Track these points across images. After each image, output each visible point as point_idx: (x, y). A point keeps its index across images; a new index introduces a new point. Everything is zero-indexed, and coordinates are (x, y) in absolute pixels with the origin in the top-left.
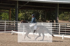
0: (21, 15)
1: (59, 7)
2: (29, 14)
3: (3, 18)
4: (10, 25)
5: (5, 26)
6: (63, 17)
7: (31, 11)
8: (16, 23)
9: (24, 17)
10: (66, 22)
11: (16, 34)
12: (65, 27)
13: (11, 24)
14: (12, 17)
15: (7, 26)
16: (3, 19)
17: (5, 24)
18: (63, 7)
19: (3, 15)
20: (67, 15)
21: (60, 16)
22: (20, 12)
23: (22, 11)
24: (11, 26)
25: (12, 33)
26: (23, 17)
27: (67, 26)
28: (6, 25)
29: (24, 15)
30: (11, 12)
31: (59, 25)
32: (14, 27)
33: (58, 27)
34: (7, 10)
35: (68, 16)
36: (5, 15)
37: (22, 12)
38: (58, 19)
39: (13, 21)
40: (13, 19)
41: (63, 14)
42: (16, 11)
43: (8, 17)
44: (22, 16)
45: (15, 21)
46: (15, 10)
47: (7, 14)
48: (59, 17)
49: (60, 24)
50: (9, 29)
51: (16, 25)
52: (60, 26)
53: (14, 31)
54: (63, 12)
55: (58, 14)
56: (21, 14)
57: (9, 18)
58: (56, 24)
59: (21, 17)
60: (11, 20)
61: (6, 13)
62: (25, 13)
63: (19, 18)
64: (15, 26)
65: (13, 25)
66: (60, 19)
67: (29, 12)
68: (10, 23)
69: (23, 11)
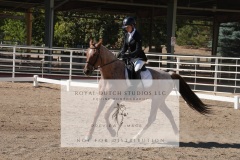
0: (61, 28)
1: (178, 5)
2: (88, 26)
3: (8, 35)
4: (28, 58)
5: (14, 60)
6: (190, 36)
7: (93, 18)
8: (47, 52)
9: (72, 34)
10: (197, 52)
12: (193, 68)
13: (33, 56)
14: (35, 34)
15: (19, 61)
16: (7, 38)
17: (14, 54)
19: (7, 27)
20: (202, 30)
21: (179, 34)
22: (60, 17)
24: (32, 61)
25: (34, 84)
26: (68, 35)
27: (201, 65)
28: (17, 57)
29: (71, 28)
30: (32, 17)
31: (175, 60)
32: (40, 65)
33: (175, 66)
35: (205, 32)
36: (14, 28)
37: (65, 20)
38: (173, 43)
41: (189, 28)
42: (47, 14)
43: (22, 34)
44: (66, 32)
45: (43, 48)
46: (43, 12)
47: (19, 23)
48: (176, 36)
49: (178, 58)
50: (26, 70)
51: (46, 58)
52: (178, 63)
53: (40, 76)
54: (191, 22)
55: (175, 26)
56: (63, 25)
58: (169, 58)
59: (62, 34)
60: (33, 43)
62: (76, 22)
64: (43, 62)
65: (39, 59)
66: (179, 44)
67: (87, 18)
68: (28, 51)
69: (70, 16)
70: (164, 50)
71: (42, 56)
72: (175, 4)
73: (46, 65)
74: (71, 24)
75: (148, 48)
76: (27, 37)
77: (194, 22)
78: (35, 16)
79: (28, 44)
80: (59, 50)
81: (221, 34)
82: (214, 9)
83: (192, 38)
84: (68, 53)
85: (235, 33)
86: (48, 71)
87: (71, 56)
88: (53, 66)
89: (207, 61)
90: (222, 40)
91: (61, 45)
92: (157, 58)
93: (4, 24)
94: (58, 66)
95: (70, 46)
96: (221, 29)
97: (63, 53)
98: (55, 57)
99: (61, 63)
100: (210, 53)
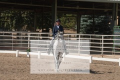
1: (58, 6)
7: (9, 13)
10: (69, 31)
18: (65, 6)
20: (72, 19)
54: (65, 15)
70: (51, 31)
72: (56, 5)
75: (41, 30)
77: (67, 15)
81: (81, 21)
82: (78, 8)
83: (66, 24)
85: (89, 21)
89: (74, 37)
90: (82, 25)
92: (47, 35)
96: (82, 19)
100: (76, 32)
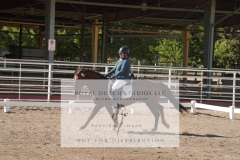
0: (222, 46)
4: (185, 81)
8: (205, 74)
9: (235, 53)
11: (206, 112)
13: (189, 78)
14: (192, 54)
16: (161, 59)
17: (170, 77)
19: (162, 48)
22: (220, 35)
23: (228, 31)
24: (189, 85)
25: (192, 111)
26: (231, 54)
29: (234, 46)
32: (198, 89)
34: (175, 31)
36: (170, 48)
37: (227, 38)
39: (195, 66)
40: (196, 60)
42: (207, 31)
43: (178, 54)
44: (227, 51)
45: (201, 69)
46: (201, 28)
47: (175, 43)
51: (205, 81)
53: (198, 102)
56: (224, 43)
57: (182, 58)
59: (223, 53)
60: (190, 64)
61: (171, 39)
63: (218, 57)
64: (202, 85)
65: (196, 82)
68: (184, 73)
69: (233, 33)
71: (200, 79)
73: (204, 89)
74: (234, 41)
76: (183, 58)
78: (192, 34)
79: (184, 66)
80: (220, 72)
84: (231, 75)
86: (207, 96)
87: (234, 79)
88: (213, 90)
91: (222, 66)
93: (158, 44)
94: (219, 90)
95: (233, 66)
97: (224, 75)
98: (215, 79)
99: (221, 86)
